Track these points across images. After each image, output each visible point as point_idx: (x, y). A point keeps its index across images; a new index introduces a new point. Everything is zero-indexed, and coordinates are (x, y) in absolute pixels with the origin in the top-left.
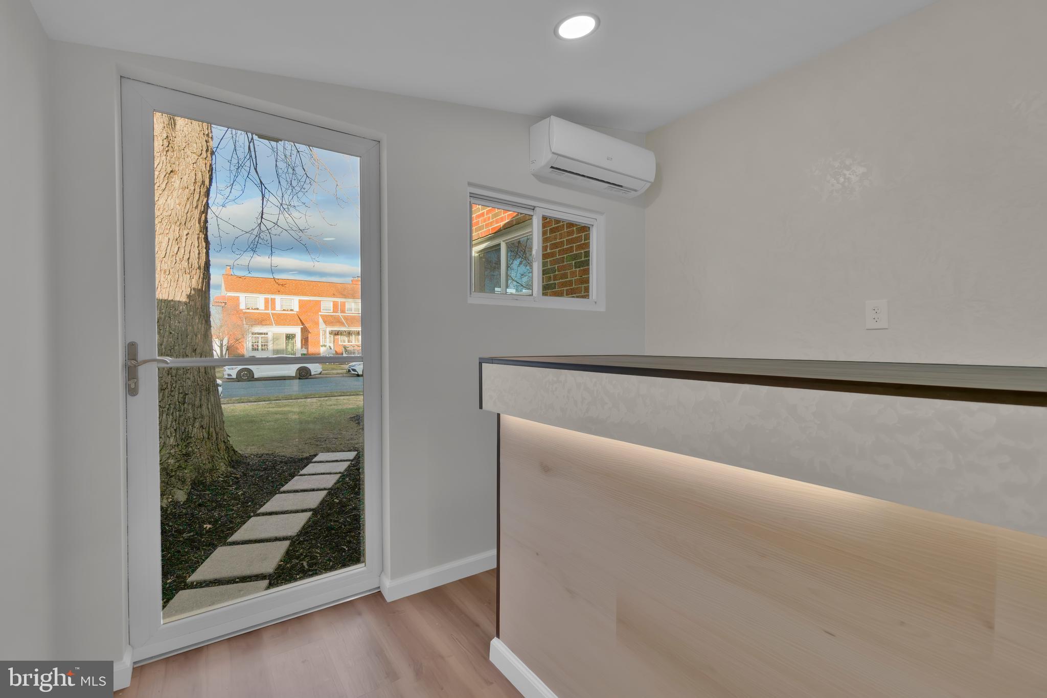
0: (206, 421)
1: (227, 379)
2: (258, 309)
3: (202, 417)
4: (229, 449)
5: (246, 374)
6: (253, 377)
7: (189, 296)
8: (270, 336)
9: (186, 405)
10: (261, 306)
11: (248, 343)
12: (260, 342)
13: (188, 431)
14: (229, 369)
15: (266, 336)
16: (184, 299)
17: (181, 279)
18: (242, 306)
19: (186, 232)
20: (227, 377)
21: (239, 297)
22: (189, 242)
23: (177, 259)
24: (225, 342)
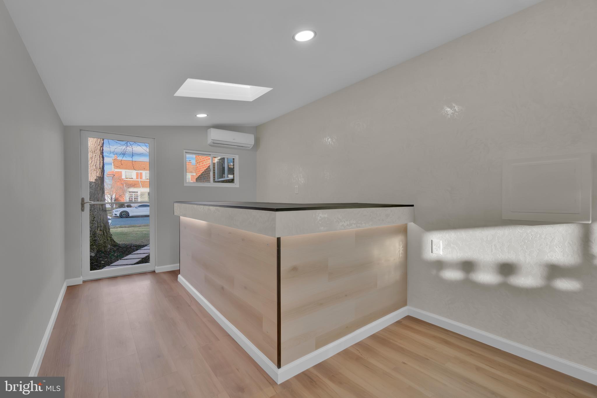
0: (102, 228)
1: (115, 216)
2: (132, 178)
3: (101, 226)
4: (112, 240)
5: (125, 214)
6: (129, 216)
7: (96, 180)
8: (139, 194)
9: (94, 221)
10: (134, 177)
11: (126, 197)
12: (133, 197)
13: (95, 232)
14: (115, 211)
15: (137, 193)
16: (94, 181)
17: (93, 173)
18: (123, 177)
19: (95, 155)
20: (114, 215)
21: (121, 172)
22: (96, 159)
23: (91, 165)
24: (114, 197)
